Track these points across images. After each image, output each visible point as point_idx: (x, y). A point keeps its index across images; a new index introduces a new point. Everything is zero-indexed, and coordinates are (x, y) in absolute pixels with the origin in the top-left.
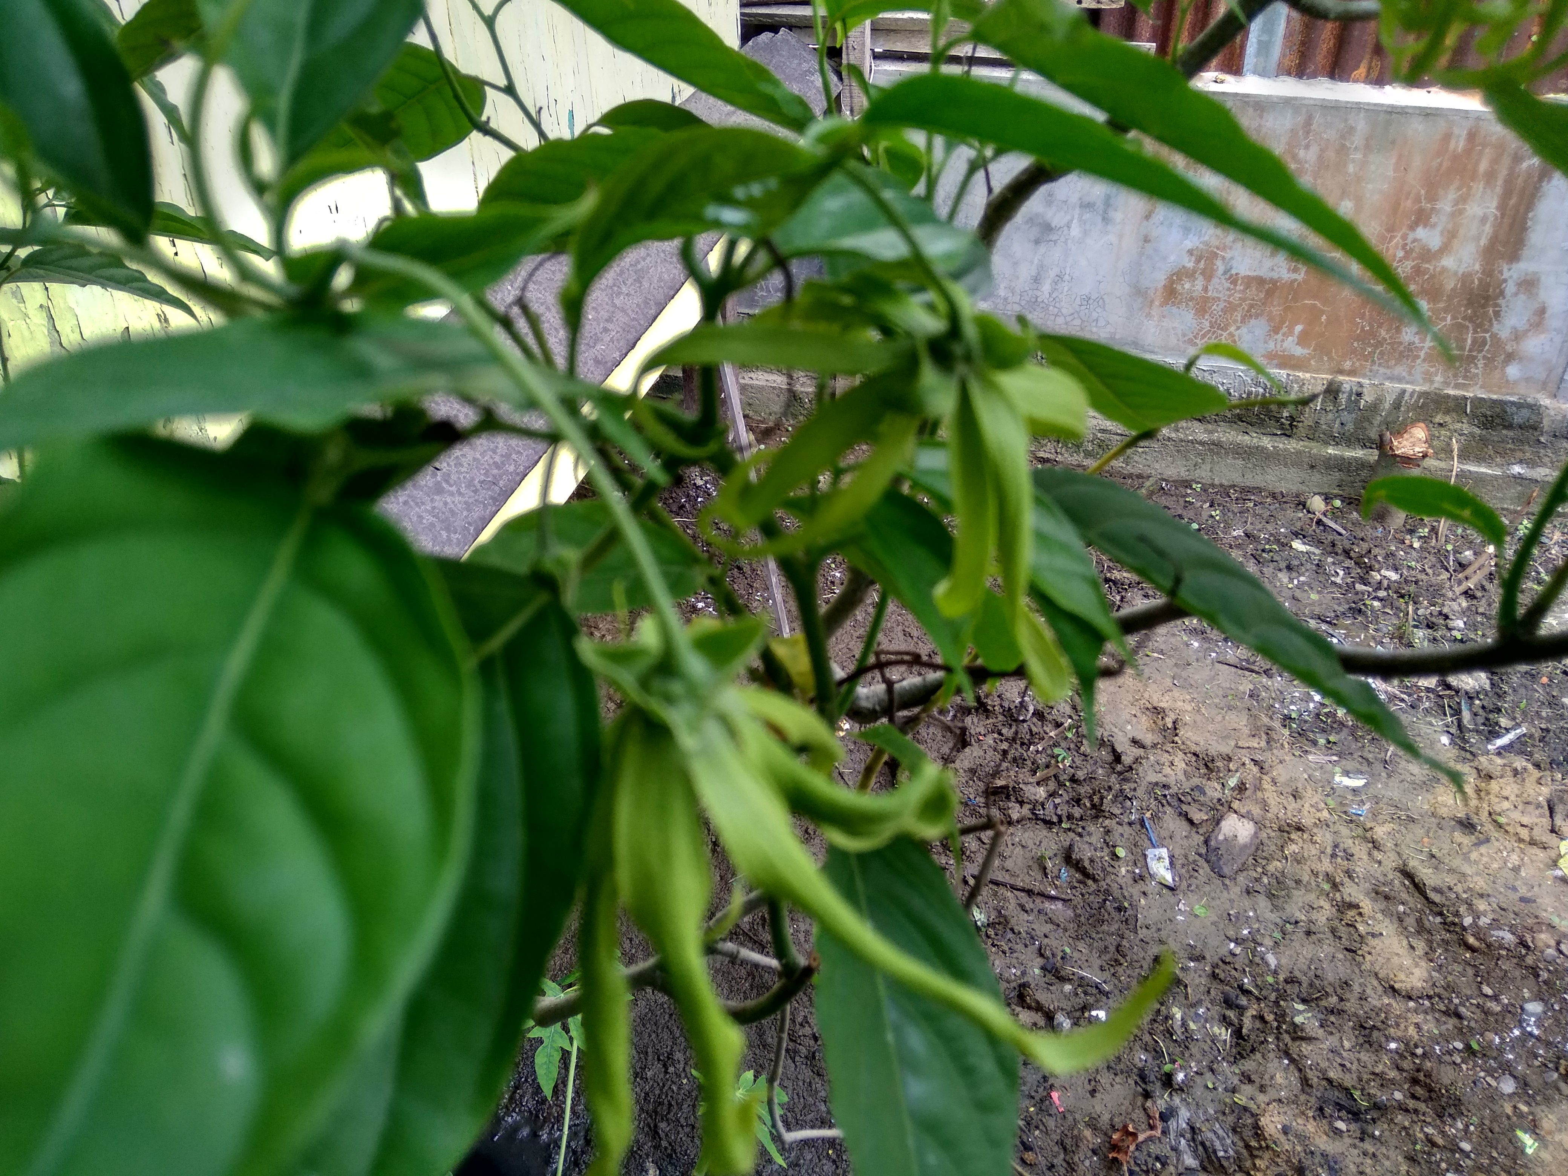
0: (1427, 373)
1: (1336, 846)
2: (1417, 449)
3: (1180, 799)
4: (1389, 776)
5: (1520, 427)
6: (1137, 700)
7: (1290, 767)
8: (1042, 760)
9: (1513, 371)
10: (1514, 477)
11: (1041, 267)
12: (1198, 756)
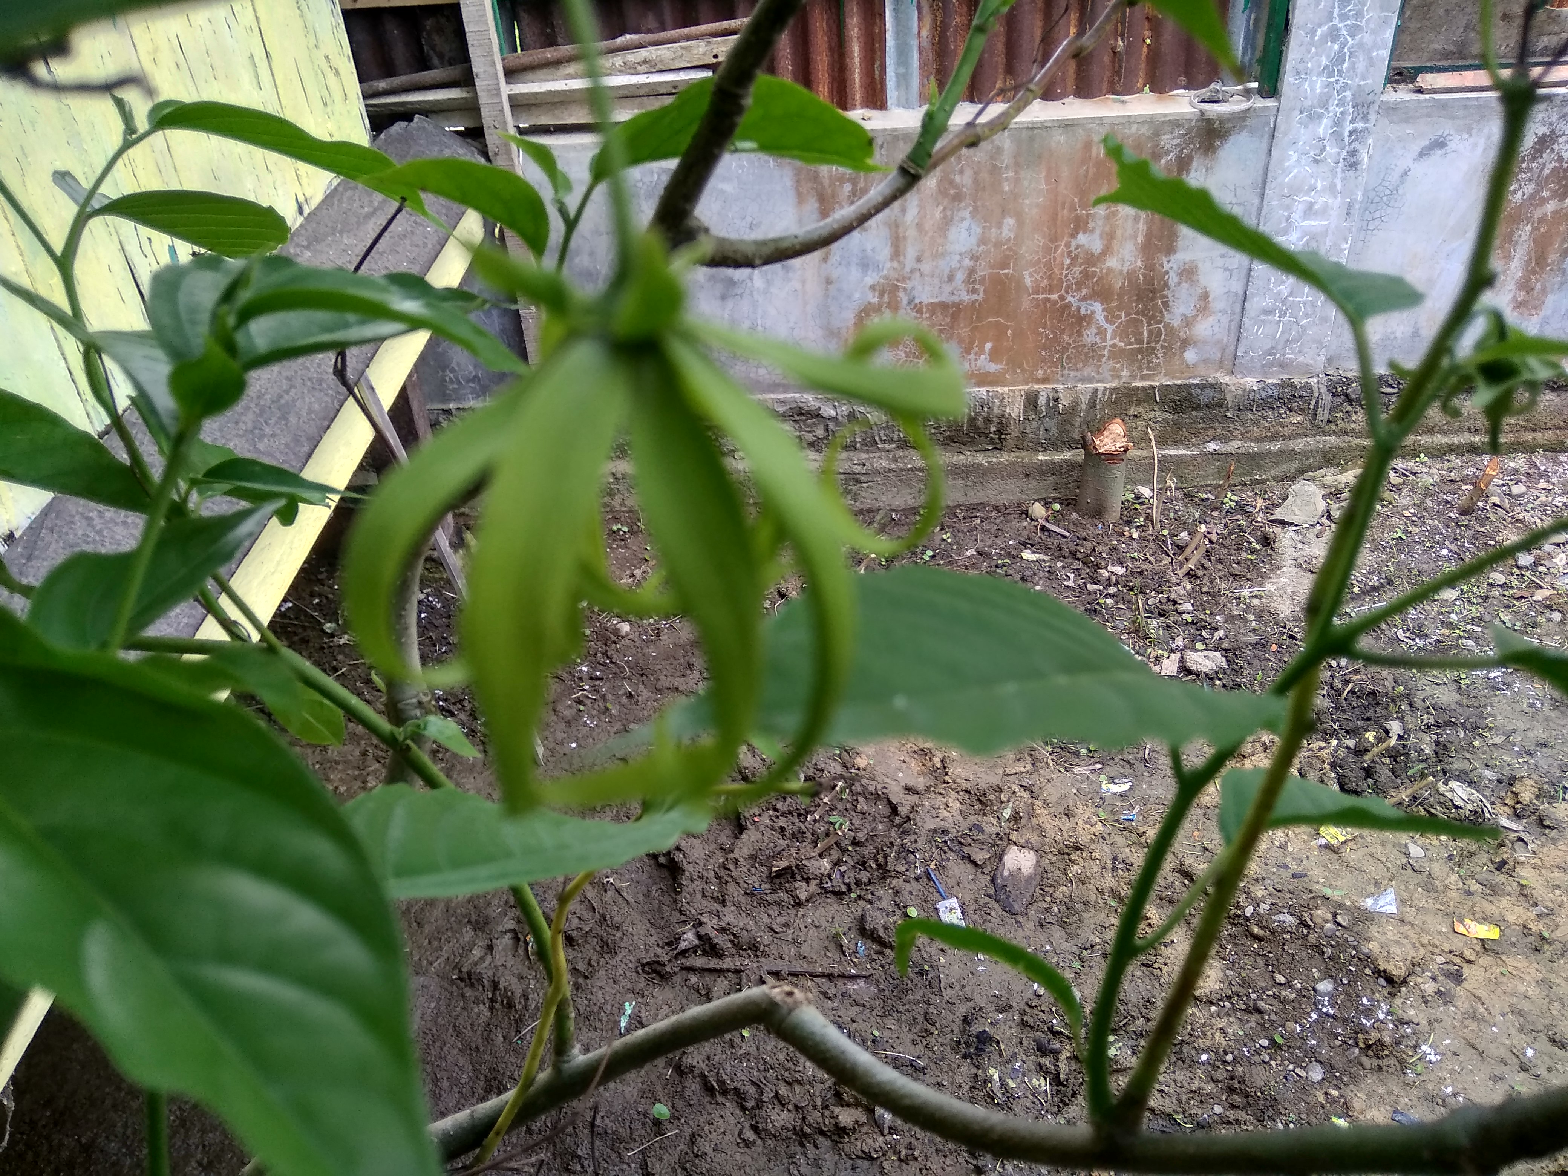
0: (1114, 369)
1: (1115, 858)
2: (1118, 445)
3: (960, 842)
4: (1152, 774)
5: (1207, 406)
6: (903, 745)
7: (1058, 784)
8: (821, 829)
9: (1190, 355)
10: (1211, 453)
12: (970, 793)
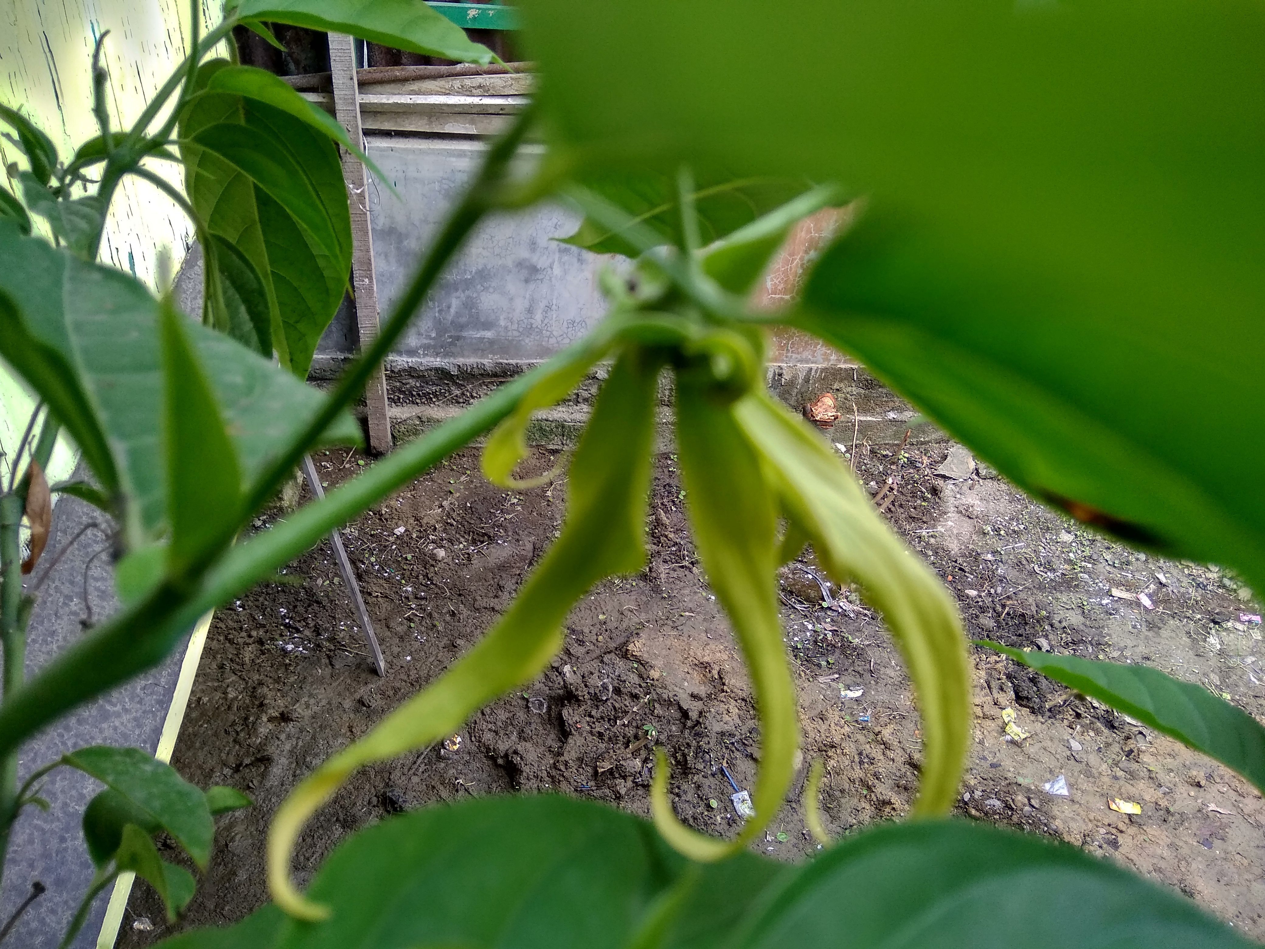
0: (825, 354)
1: (860, 754)
2: (830, 414)
3: (744, 744)
4: (877, 683)
7: (810, 692)
8: (630, 732)
10: (890, 421)
11: (533, 301)
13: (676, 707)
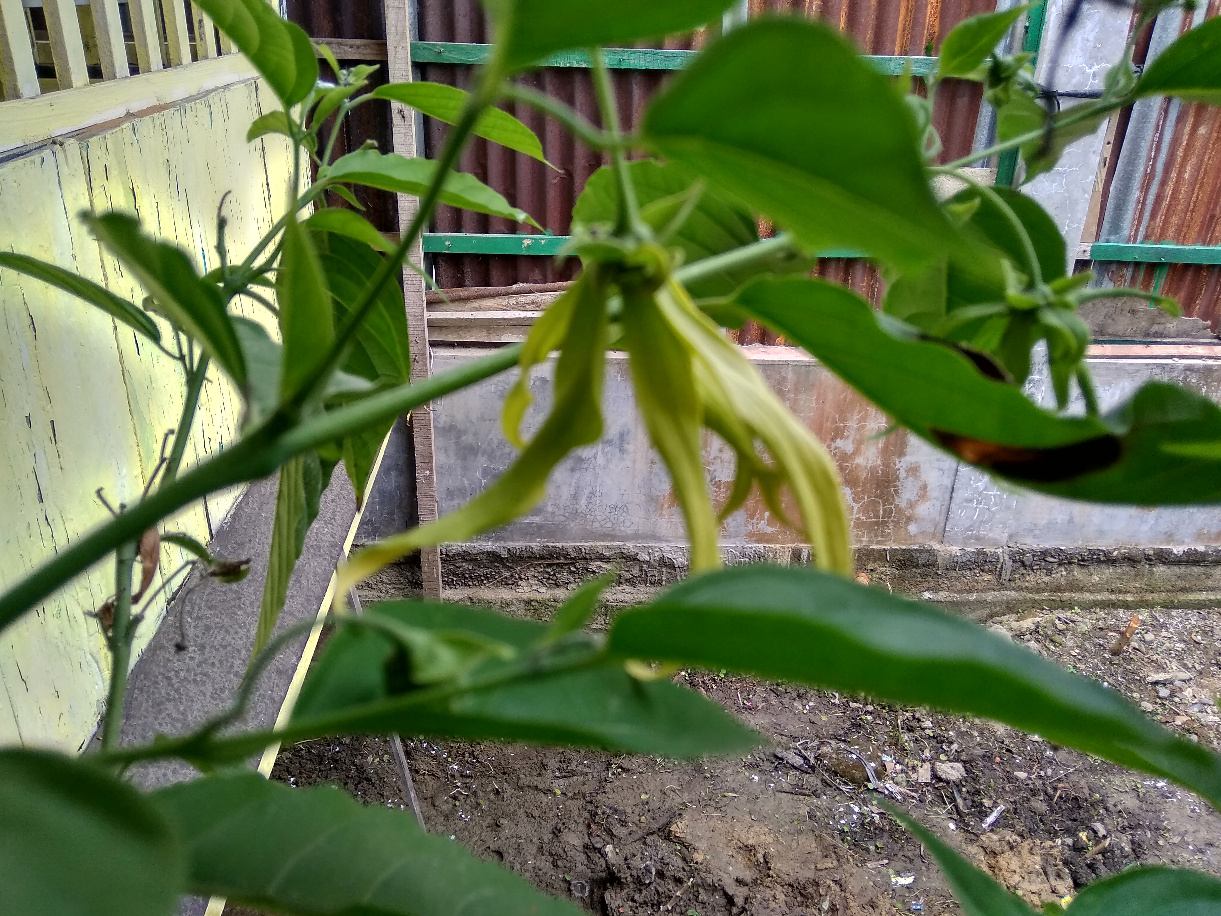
0: (857, 536)
4: (928, 869)
5: (924, 566)
6: (730, 841)
7: (858, 878)
9: (912, 528)
10: (926, 600)
11: (578, 488)
12: (793, 886)
13: (721, 893)
